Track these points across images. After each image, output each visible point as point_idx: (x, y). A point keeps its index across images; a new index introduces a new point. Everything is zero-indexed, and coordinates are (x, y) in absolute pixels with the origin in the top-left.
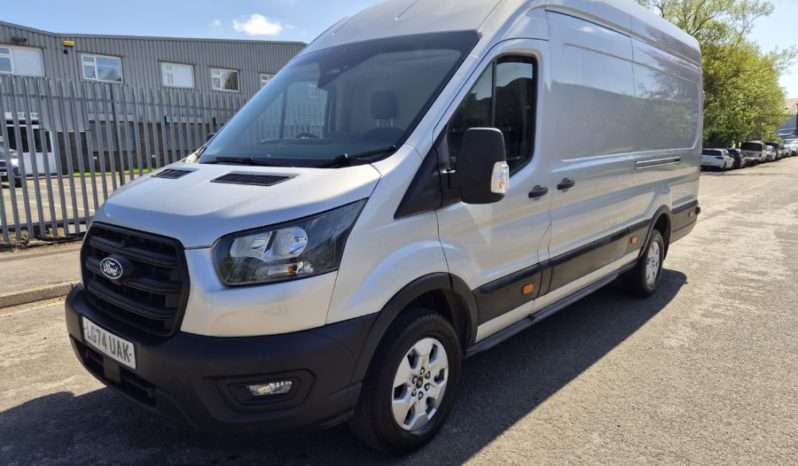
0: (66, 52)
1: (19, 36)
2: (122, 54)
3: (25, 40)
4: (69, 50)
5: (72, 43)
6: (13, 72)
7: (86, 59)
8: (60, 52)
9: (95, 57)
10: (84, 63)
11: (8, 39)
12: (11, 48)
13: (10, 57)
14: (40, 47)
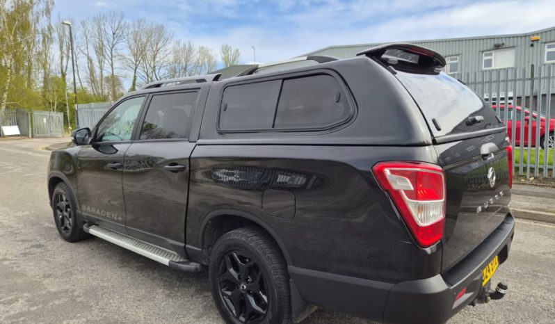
0: (532, 45)
1: (500, 43)
3: (503, 44)
4: (535, 44)
5: (538, 37)
6: (493, 67)
7: (549, 47)
8: (528, 45)
10: (547, 50)
11: (492, 46)
12: (493, 52)
13: (492, 57)
14: (514, 47)
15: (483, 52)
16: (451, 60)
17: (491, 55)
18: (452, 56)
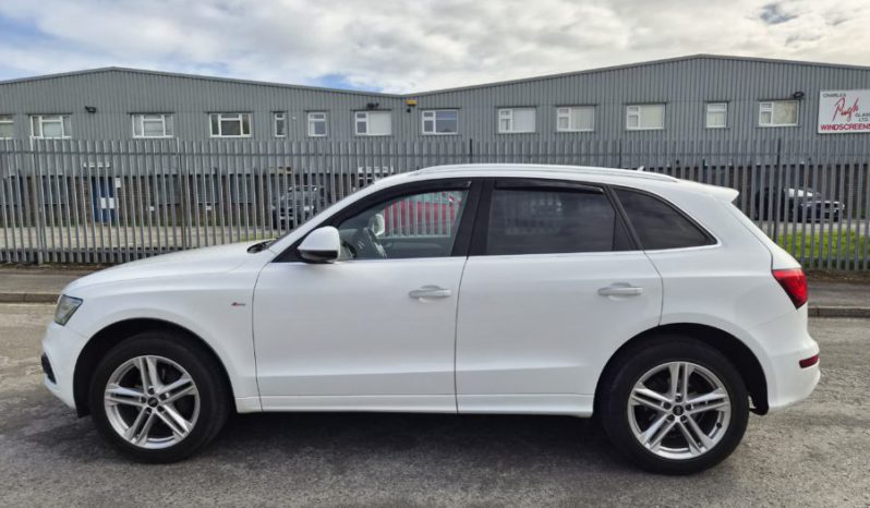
0: (409, 111)
1: (374, 102)
2: (459, 106)
3: (377, 105)
4: (412, 109)
5: (414, 102)
6: (368, 133)
7: (426, 115)
8: (404, 110)
9: (434, 112)
10: (424, 119)
11: (365, 104)
12: (367, 113)
13: (366, 120)
14: (389, 110)
15: (355, 111)
16: (317, 117)
17: (364, 116)
18: (317, 111)
